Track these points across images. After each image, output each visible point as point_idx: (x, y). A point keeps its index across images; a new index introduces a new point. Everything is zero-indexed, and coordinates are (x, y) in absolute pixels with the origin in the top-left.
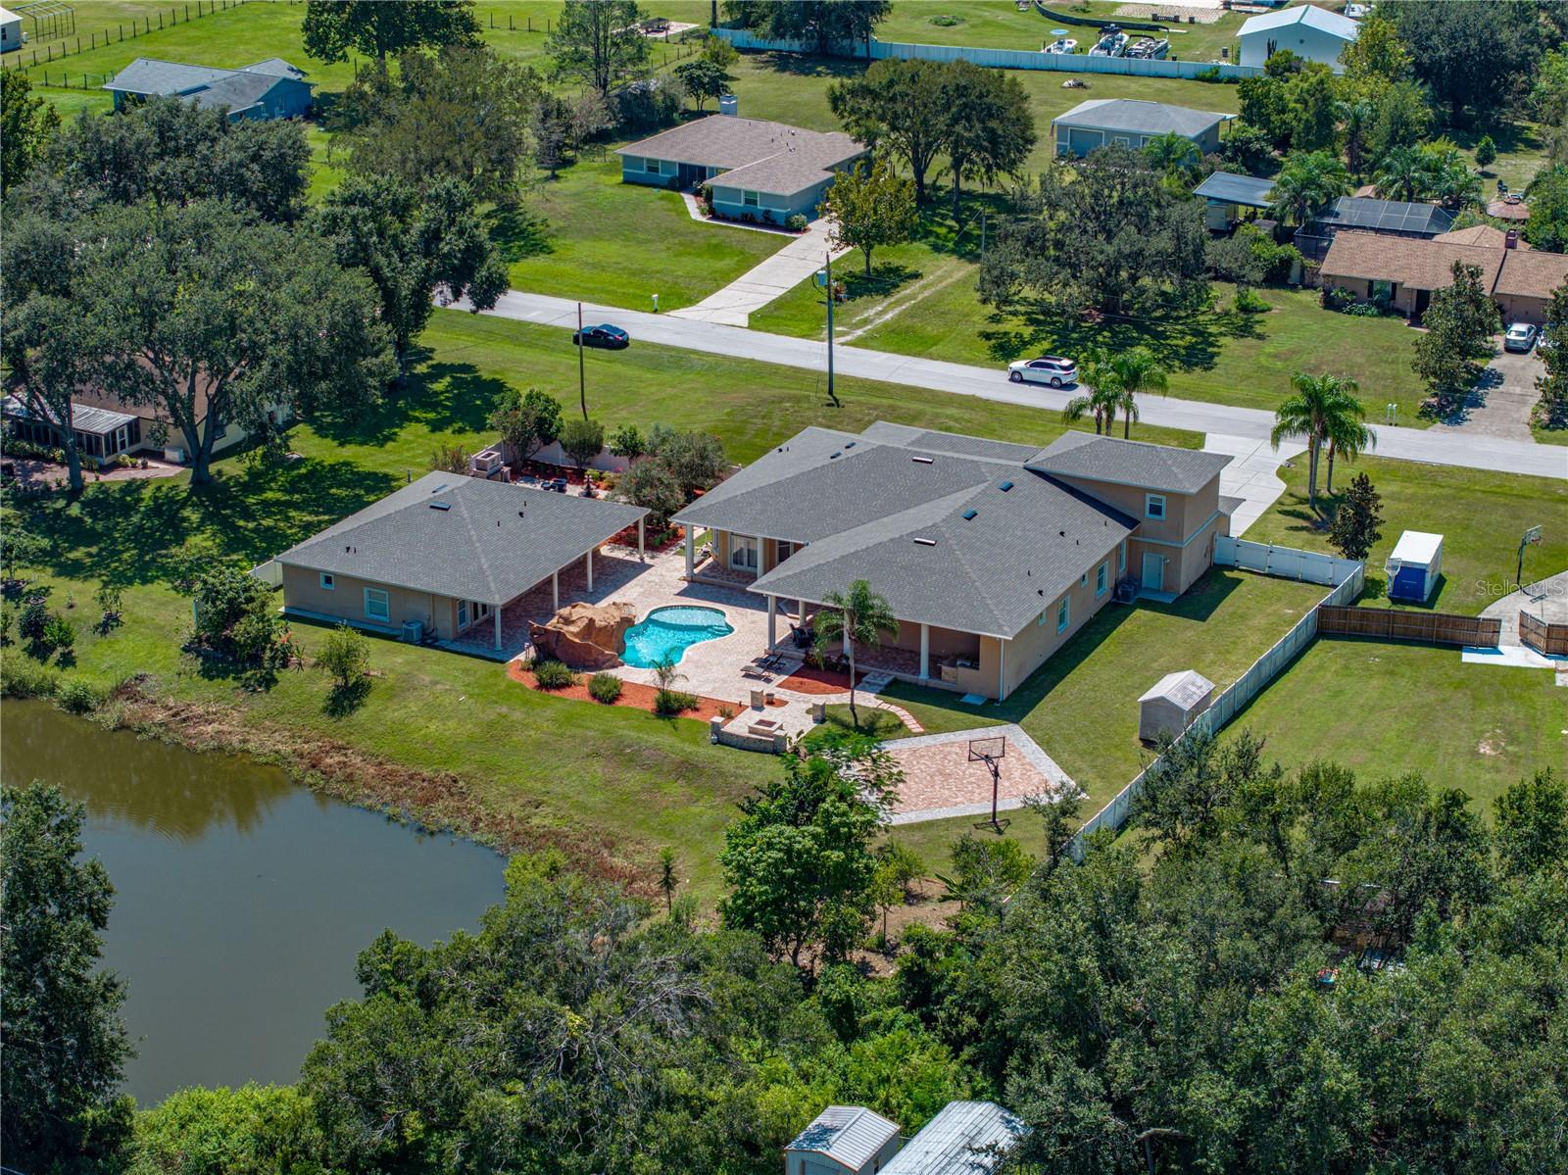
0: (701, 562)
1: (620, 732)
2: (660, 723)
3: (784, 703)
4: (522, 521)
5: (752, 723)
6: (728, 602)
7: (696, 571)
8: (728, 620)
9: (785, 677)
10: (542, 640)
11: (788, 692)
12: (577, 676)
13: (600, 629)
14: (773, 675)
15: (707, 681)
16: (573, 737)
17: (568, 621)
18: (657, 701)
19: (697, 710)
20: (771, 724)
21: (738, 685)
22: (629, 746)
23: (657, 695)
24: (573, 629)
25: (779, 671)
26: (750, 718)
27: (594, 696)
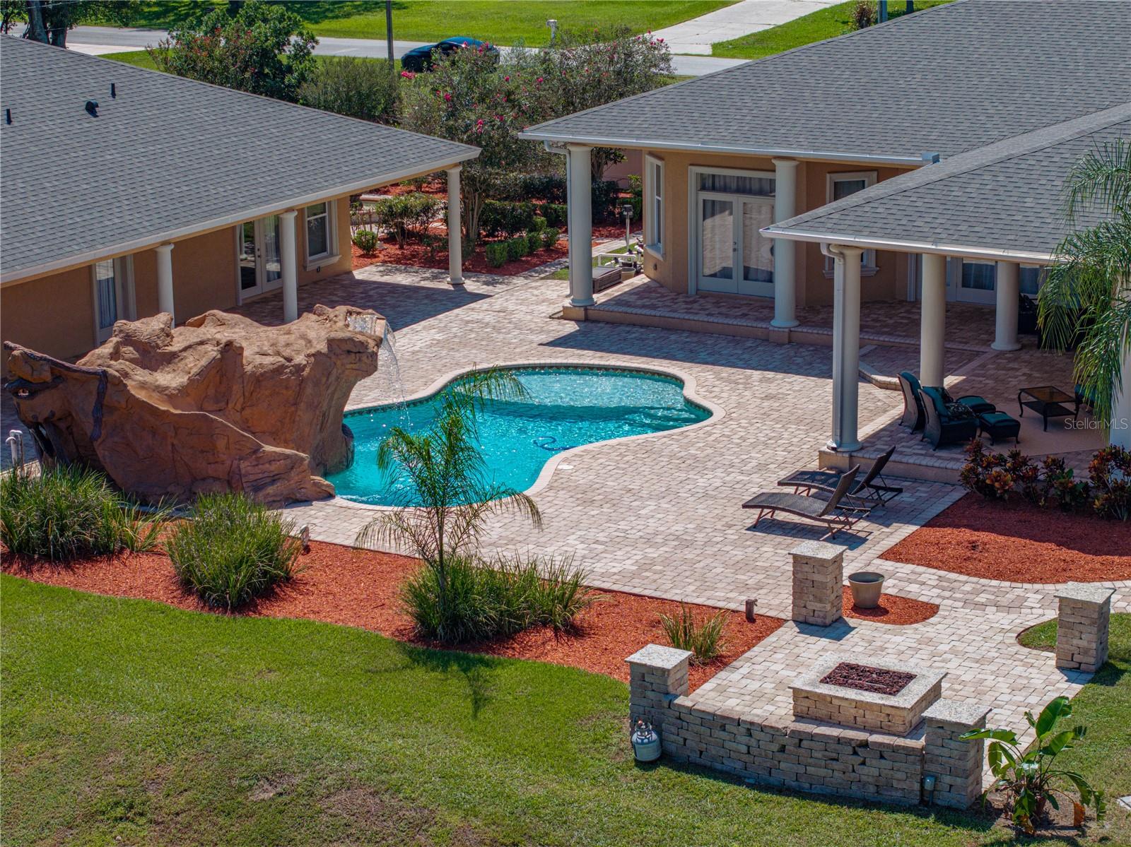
0: (614, 279)
1: (246, 715)
2: (424, 678)
3: (921, 611)
4: (89, 122)
5: (807, 679)
6: (691, 356)
7: (599, 298)
8: (690, 391)
9: (905, 530)
10: (46, 404)
11: (930, 575)
12: (143, 526)
13: (261, 379)
14: (861, 526)
15: (619, 541)
16: (53, 734)
17: (151, 356)
18: (417, 595)
19: (575, 632)
20: (894, 681)
21: (738, 554)
22: (273, 775)
23: (422, 574)
24: (170, 379)
25: (884, 514)
26: (795, 663)
27: (187, 584)
